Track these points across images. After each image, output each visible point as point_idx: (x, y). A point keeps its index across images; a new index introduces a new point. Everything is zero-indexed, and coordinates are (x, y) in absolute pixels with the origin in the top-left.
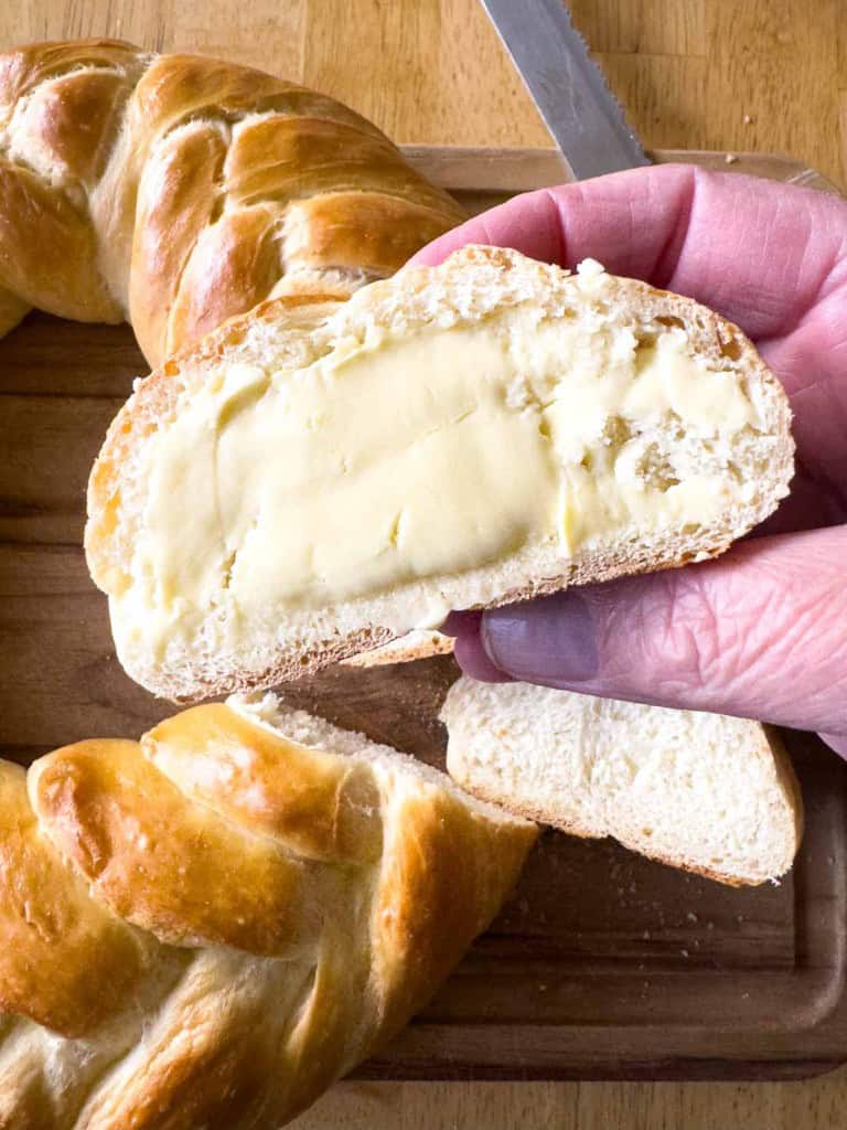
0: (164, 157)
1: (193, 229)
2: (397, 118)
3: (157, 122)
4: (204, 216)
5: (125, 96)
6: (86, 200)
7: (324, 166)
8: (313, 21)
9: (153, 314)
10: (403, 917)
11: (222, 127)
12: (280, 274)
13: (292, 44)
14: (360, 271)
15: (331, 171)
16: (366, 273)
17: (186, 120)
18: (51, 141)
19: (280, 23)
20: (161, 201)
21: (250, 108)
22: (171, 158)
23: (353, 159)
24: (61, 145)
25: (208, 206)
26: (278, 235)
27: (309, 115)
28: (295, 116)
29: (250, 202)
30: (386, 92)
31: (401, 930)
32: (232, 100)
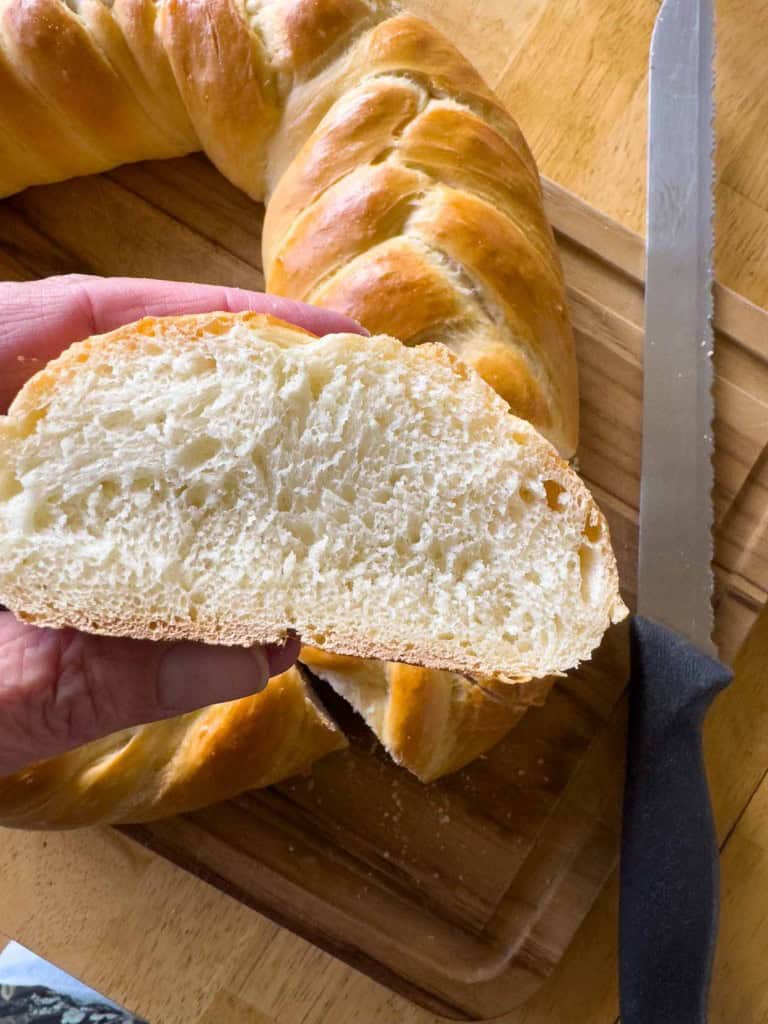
0: (367, 92)
1: (355, 160)
2: (554, 156)
3: (376, 63)
4: (371, 155)
5: (365, 27)
6: (289, 89)
7: (481, 171)
8: (532, 41)
9: (288, 207)
10: (216, 736)
11: (423, 95)
12: (399, 232)
13: (506, 50)
14: (459, 267)
15: (484, 179)
16: (462, 270)
17: (399, 74)
18: (290, 27)
19: (506, 28)
20: (345, 124)
21: (453, 94)
22: (371, 95)
23: (505, 180)
24: (296, 36)
25: (376, 150)
26: (415, 202)
27: (492, 126)
28: (481, 121)
29: (410, 165)
30: (556, 131)
31: (208, 744)
32: (443, 79)
